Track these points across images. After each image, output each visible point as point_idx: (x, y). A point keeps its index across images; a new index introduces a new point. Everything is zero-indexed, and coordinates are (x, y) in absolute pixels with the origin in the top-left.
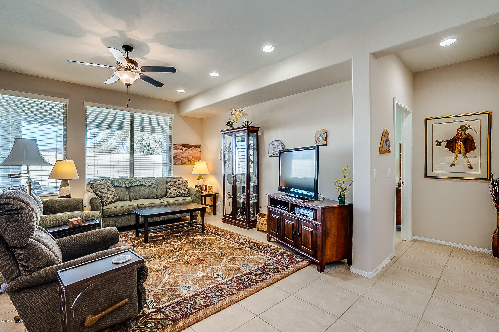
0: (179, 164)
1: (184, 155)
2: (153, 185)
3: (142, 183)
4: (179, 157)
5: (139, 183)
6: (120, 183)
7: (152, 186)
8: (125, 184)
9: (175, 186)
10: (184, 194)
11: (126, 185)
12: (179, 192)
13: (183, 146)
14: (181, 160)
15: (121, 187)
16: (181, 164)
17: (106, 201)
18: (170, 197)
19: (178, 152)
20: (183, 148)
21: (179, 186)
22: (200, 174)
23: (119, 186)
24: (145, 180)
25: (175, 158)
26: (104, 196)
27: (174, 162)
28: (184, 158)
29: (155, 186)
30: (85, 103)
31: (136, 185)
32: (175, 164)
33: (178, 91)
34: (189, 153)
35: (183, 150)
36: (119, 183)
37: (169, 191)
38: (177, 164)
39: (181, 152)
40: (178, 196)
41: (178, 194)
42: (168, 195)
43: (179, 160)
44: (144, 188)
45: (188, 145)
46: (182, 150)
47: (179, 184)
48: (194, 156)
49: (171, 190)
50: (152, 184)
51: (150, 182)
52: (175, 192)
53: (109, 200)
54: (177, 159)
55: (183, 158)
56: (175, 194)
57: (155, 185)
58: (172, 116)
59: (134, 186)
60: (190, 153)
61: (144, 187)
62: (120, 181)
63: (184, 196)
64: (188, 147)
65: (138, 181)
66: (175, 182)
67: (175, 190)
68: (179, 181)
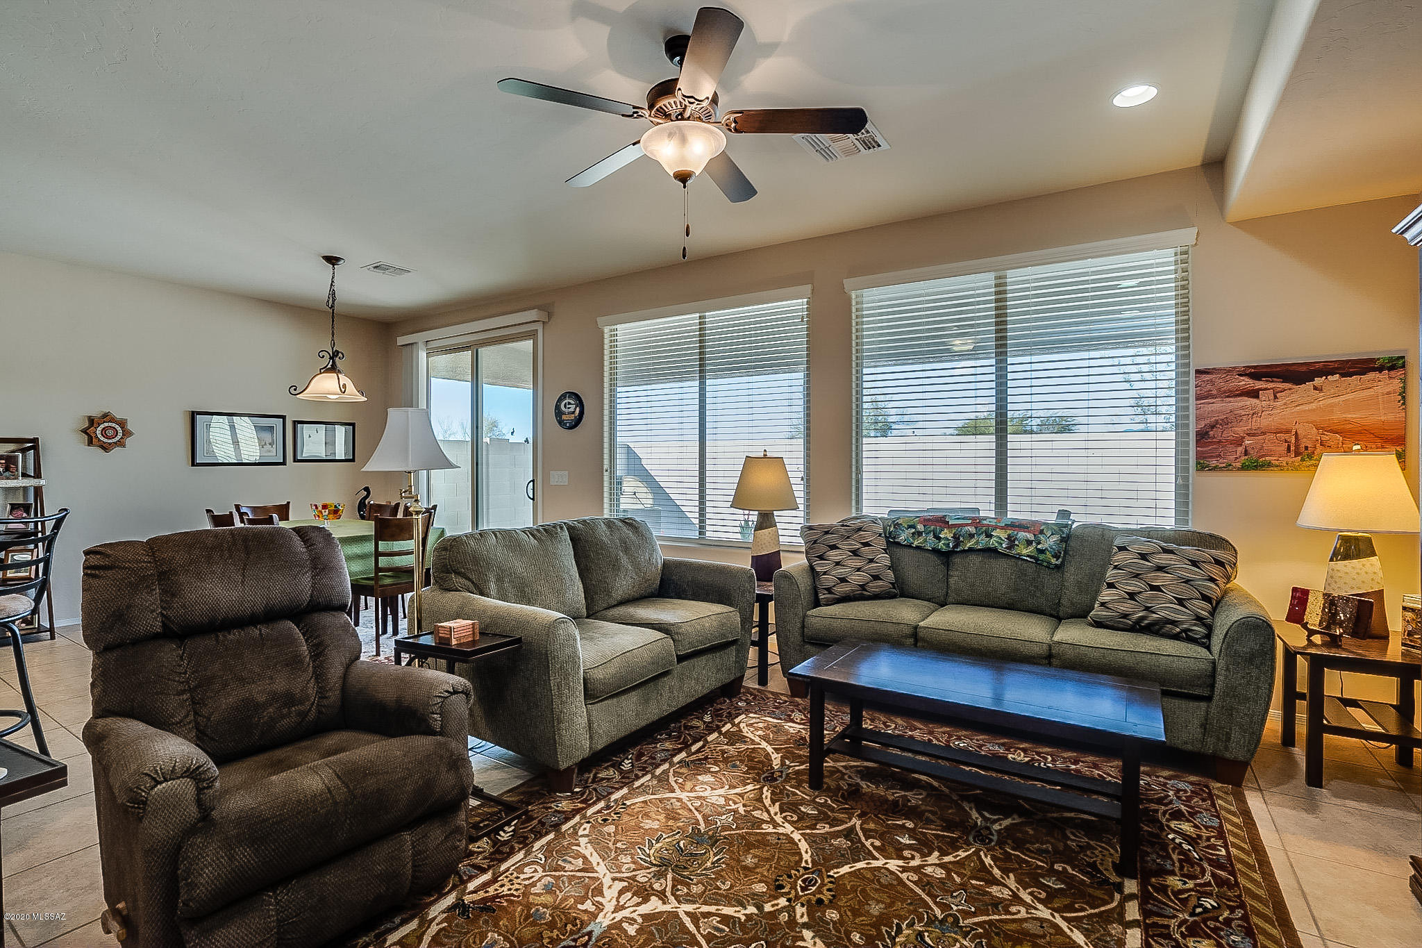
0: (1228, 467)
1: (1264, 422)
2: (1041, 557)
3: (993, 542)
4: (1228, 434)
5: (982, 542)
6: (920, 534)
7: (1037, 559)
8: (939, 539)
9: (1137, 576)
10: (1174, 623)
11: (941, 545)
12: (1147, 609)
13: (1257, 373)
14: (1240, 449)
15: (918, 548)
16: (1244, 468)
17: (829, 590)
18: (1099, 624)
19: (1218, 407)
20: (1259, 385)
21: (1161, 579)
22: (1356, 527)
23: (910, 546)
24: (1016, 532)
25: (1202, 436)
26: (826, 572)
27: (1199, 456)
28: (1263, 433)
29: (1053, 561)
30: (848, 283)
31: (971, 550)
32: (1201, 467)
33: (1119, 101)
34: (1306, 407)
35: (1257, 397)
36: (913, 534)
37: (1106, 595)
38: (1215, 469)
39: (1242, 408)
40: (1139, 628)
41: (1143, 618)
42: (1097, 611)
43: (1231, 448)
44: (1000, 565)
45: (1291, 368)
46: (1254, 394)
47: (1160, 568)
48: (1347, 421)
49: (1113, 591)
50: (1042, 551)
51: (1034, 544)
52: (1126, 607)
53: (842, 589)
54: (1220, 442)
55: (1254, 435)
56: (1125, 616)
57: (1056, 556)
58: (1187, 236)
59: (964, 551)
60: (1313, 406)
61: (1003, 563)
62: (920, 527)
63: (1176, 637)
64: (1297, 374)
65: (982, 533)
66: (1143, 557)
67: (1132, 596)
68: (1166, 551)
